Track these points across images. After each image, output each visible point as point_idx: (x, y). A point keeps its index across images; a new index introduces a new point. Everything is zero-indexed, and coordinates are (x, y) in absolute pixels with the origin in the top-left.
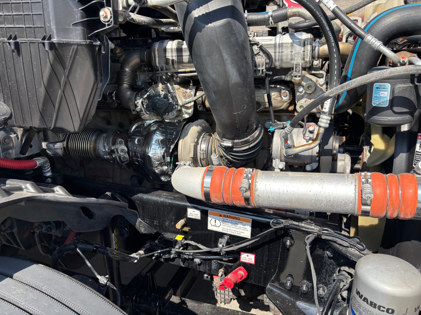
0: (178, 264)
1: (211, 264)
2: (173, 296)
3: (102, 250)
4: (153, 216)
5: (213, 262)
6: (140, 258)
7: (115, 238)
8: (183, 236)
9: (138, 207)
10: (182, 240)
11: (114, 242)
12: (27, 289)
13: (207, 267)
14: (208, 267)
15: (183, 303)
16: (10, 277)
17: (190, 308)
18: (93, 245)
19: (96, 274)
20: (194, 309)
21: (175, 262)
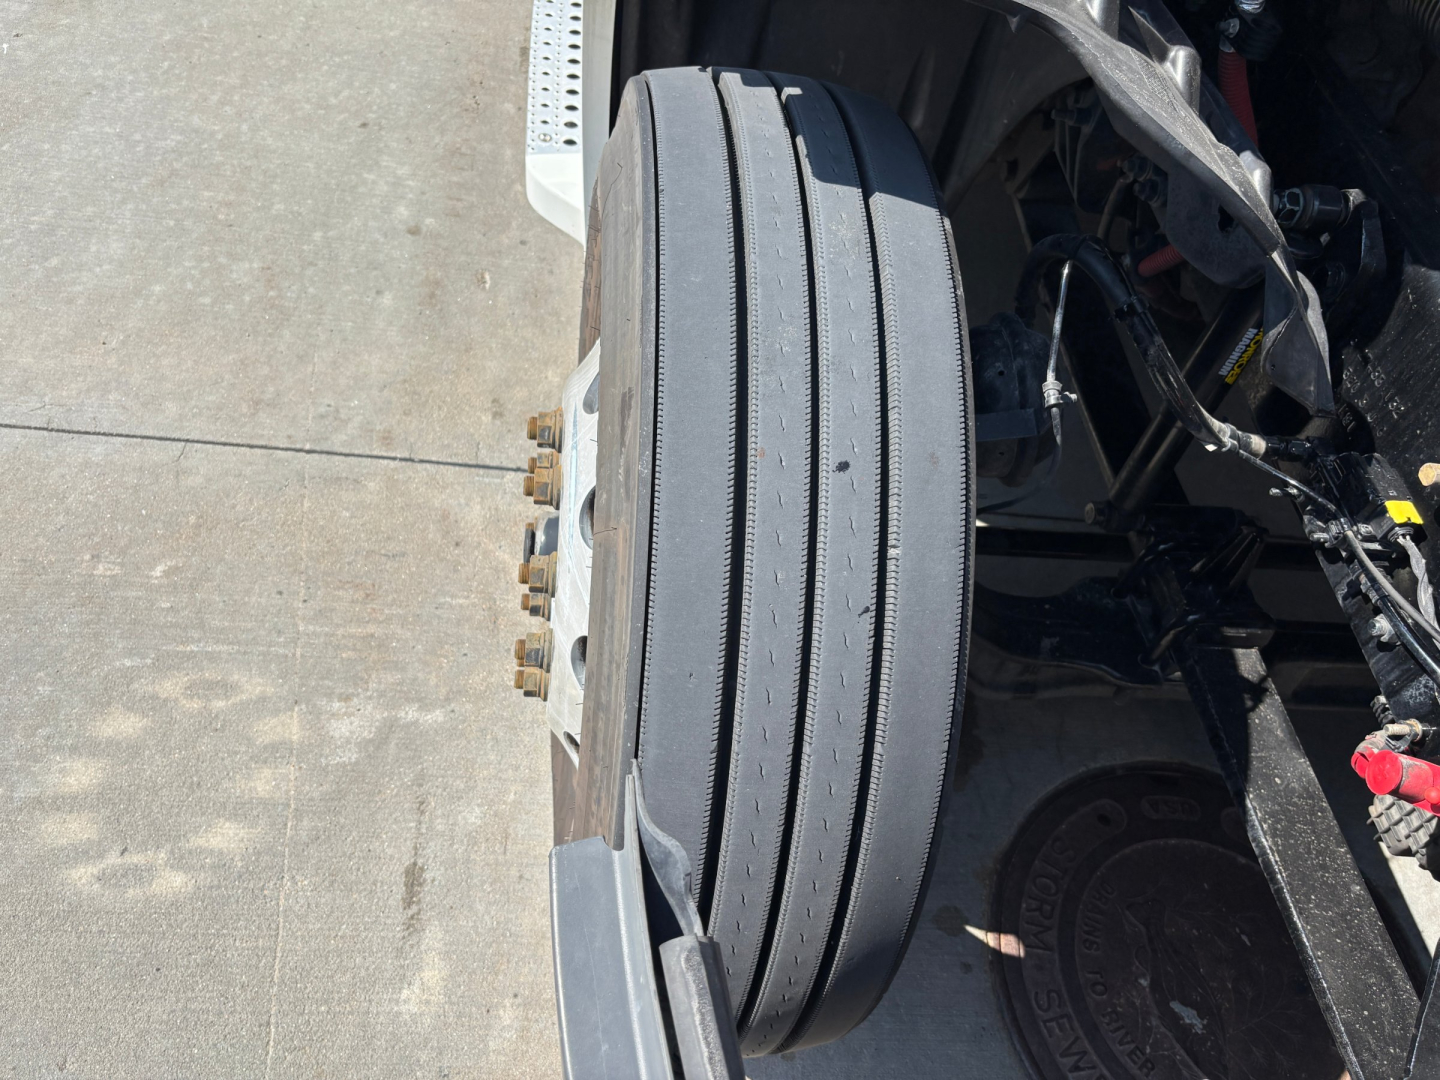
0: (1331, 581)
1: (1413, 681)
2: (1254, 652)
3: (1141, 330)
4: (1409, 379)
5: (1424, 679)
6: (1232, 452)
7: (1248, 346)
8: (1418, 519)
9: (1394, 312)
10: (1401, 525)
11: (1235, 355)
12: (859, 241)
13: (1392, 676)
14: (1397, 679)
15: (1258, 692)
16: (863, 192)
17: (1255, 719)
18: (1130, 295)
19: (1052, 363)
20: (1259, 733)
21: (1333, 567)
